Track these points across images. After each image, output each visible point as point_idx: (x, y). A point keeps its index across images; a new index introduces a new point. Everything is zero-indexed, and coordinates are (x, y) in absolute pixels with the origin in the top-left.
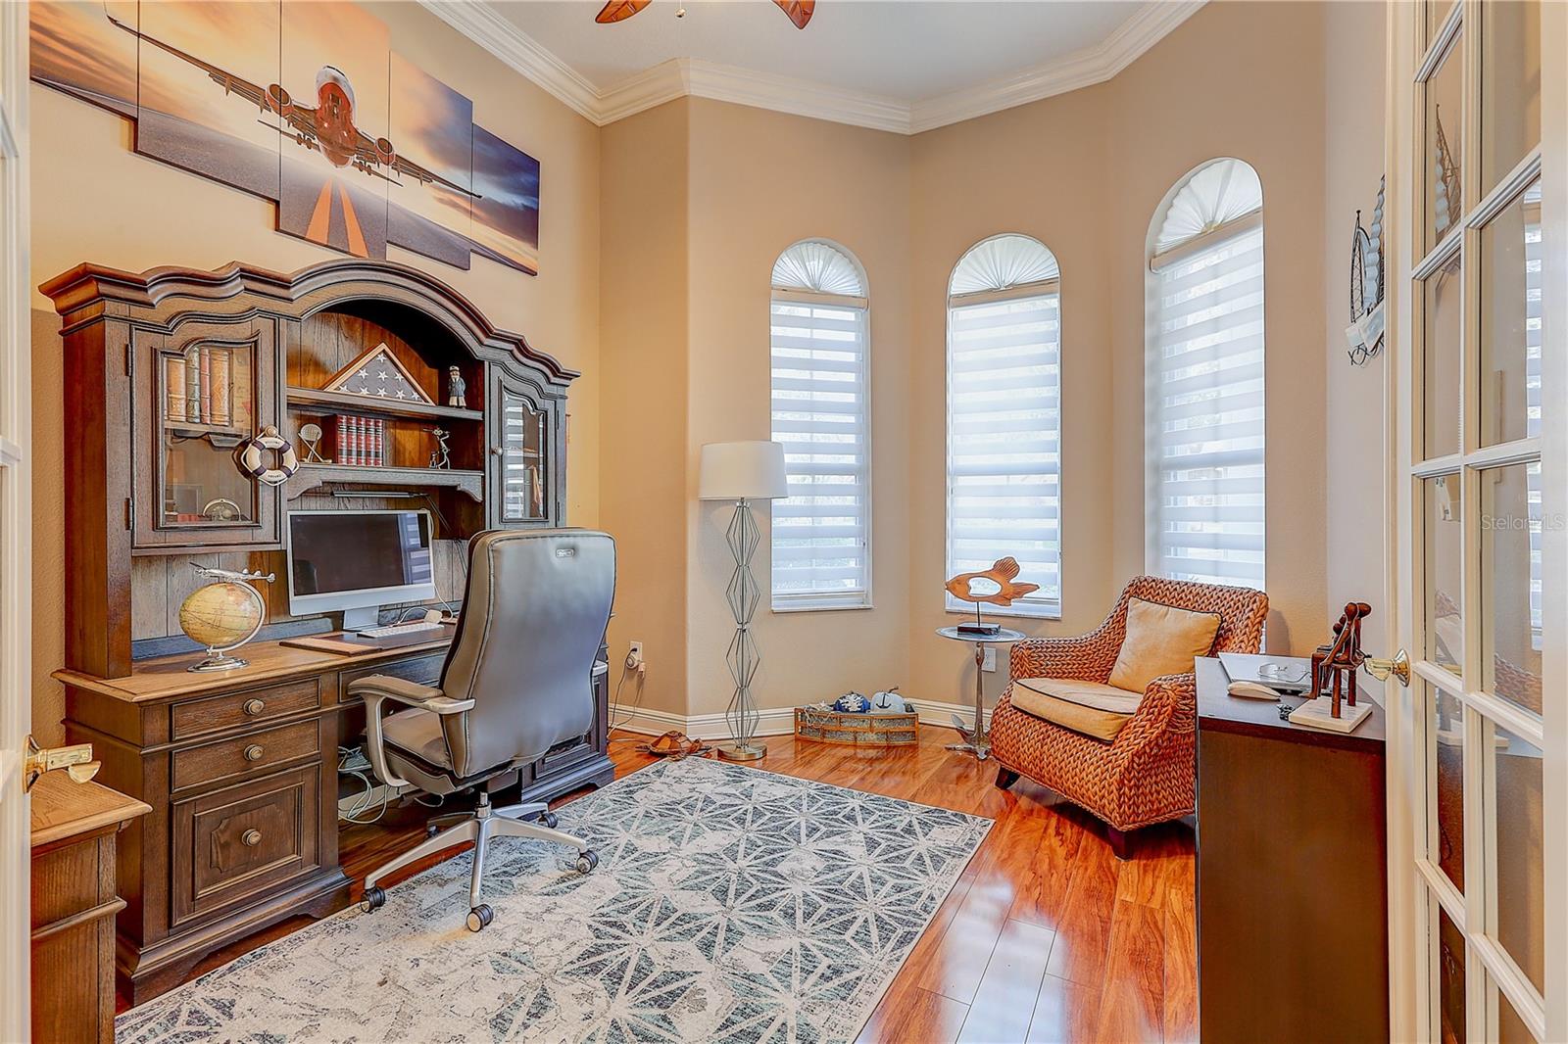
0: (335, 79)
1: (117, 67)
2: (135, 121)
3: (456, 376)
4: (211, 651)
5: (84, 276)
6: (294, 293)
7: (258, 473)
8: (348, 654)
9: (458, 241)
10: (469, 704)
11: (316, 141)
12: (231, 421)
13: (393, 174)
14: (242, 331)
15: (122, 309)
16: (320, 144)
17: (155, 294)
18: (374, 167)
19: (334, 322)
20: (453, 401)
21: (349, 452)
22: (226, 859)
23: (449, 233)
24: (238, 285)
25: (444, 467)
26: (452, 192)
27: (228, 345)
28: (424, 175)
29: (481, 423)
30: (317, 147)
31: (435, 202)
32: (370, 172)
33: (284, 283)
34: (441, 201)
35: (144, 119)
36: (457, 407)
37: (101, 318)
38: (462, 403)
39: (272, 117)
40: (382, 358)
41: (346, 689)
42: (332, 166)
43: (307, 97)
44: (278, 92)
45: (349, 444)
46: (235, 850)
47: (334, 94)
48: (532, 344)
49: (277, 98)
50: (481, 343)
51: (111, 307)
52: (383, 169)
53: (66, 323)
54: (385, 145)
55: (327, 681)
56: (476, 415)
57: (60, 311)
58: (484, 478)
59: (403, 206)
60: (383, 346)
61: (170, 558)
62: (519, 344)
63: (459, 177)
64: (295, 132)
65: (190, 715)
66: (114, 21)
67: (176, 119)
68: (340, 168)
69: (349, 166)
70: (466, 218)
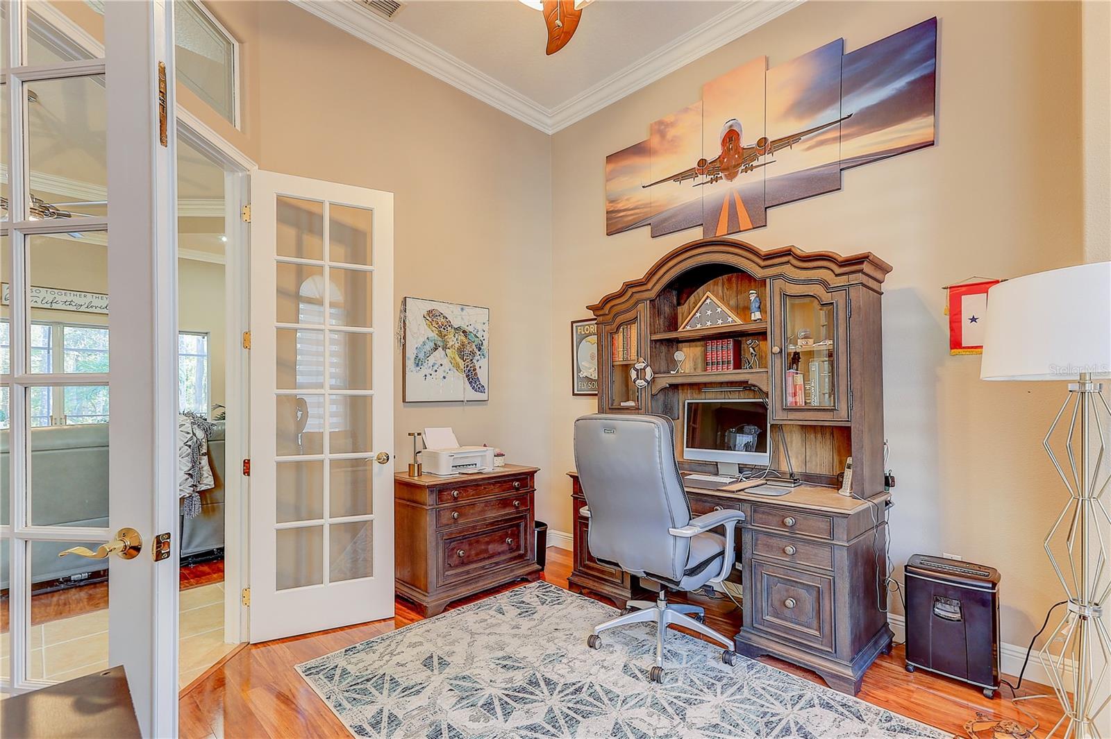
0: (731, 126)
2: (651, 225)
3: (753, 297)
9: (829, 170)
11: (720, 175)
13: (768, 158)
16: (723, 175)
18: (755, 163)
20: (753, 316)
21: (712, 363)
23: (819, 169)
26: (819, 134)
28: (793, 140)
30: (721, 178)
31: (807, 153)
32: (753, 168)
34: (809, 148)
35: (652, 221)
38: (758, 316)
39: (701, 178)
40: (708, 301)
42: (729, 182)
43: (715, 152)
44: (702, 163)
45: (712, 358)
47: (731, 137)
49: (702, 167)
52: (762, 160)
54: (763, 141)
60: (708, 293)
63: (828, 115)
64: (709, 178)
66: (643, 187)
67: (662, 212)
68: (736, 180)
69: (740, 175)
70: (836, 146)
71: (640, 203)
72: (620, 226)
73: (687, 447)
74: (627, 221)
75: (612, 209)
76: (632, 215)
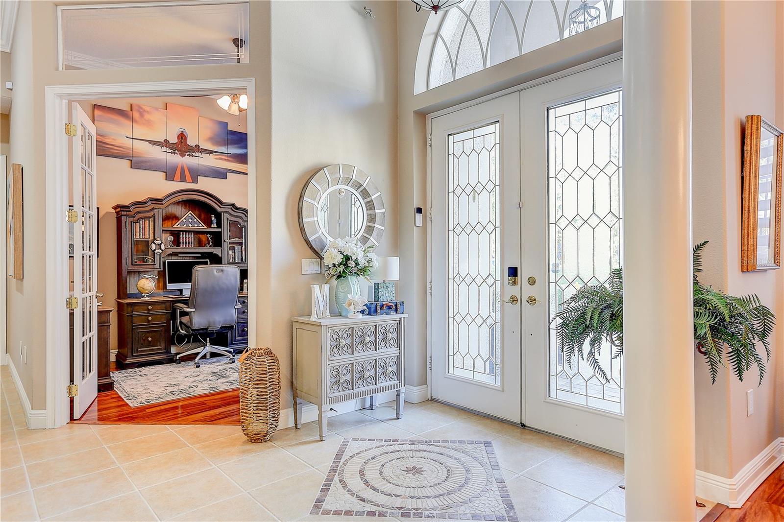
0: (182, 132)
1: (128, 149)
2: (131, 160)
3: (213, 218)
4: (143, 295)
5: (118, 206)
6: (163, 202)
7: (155, 250)
8: (173, 298)
9: (222, 170)
10: (194, 310)
11: (176, 152)
12: (149, 238)
13: (200, 155)
14: (151, 214)
15: (125, 213)
16: (178, 153)
17: (131, 209)
18: (194, 154)
19: (180, 205)
20: (212, 226)
21: (183, 243)
22: (144, 343)
24: (150, 203)
25: (210, 246)
26: (220, 155)
27: (148, 218)
28: (210, 152)
29: (221, 232)
30: (177, 153)
31: (215, 160)
32: (193, 156)
33: (161, 200)
34: (216, 159)
35: (133, 159)
36: (214, 228)
37: (121, 216)
38: (215, 226)
39: (165, 149)
40: (190, 215)
41: (173, 307)
42: (181, 157)
43: (173, 140)
44: (166, 141)
45: (183, 241)
46: (146, 342)
47: (182, 137)
48: (238, 205)
49: (166, 143)
50: (220, 207)
51: (123, 213)
52: (197, 154)
53: (117, 215)
54: (197, 146)
55: (168, 304)
56: (219, 230)
57: (116, 212)
58: (222, 249)
59: (204, 164)
60: (190, 212)
61: (134, 272)
62: (233, 205)
63: (223, 149)
64: (170, 151)
65: (136, 308)
66: (127, 137)
67: (141, 157)
68: (184, 158)
69: (186, 156)
70: (225, 162)
71: (123, 145)
72: (106, 153)
73: (169, 283)
74: (112, 152)
75: (100, 140)
76: (117, 150)
